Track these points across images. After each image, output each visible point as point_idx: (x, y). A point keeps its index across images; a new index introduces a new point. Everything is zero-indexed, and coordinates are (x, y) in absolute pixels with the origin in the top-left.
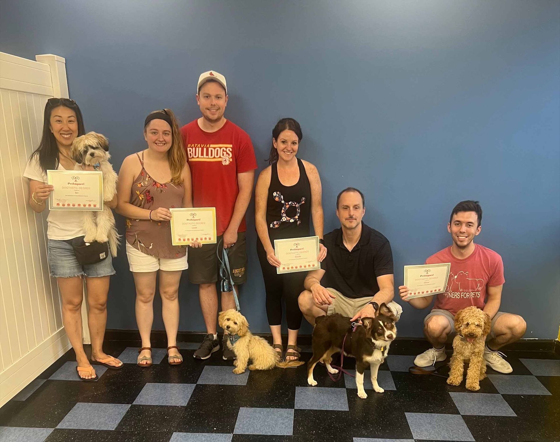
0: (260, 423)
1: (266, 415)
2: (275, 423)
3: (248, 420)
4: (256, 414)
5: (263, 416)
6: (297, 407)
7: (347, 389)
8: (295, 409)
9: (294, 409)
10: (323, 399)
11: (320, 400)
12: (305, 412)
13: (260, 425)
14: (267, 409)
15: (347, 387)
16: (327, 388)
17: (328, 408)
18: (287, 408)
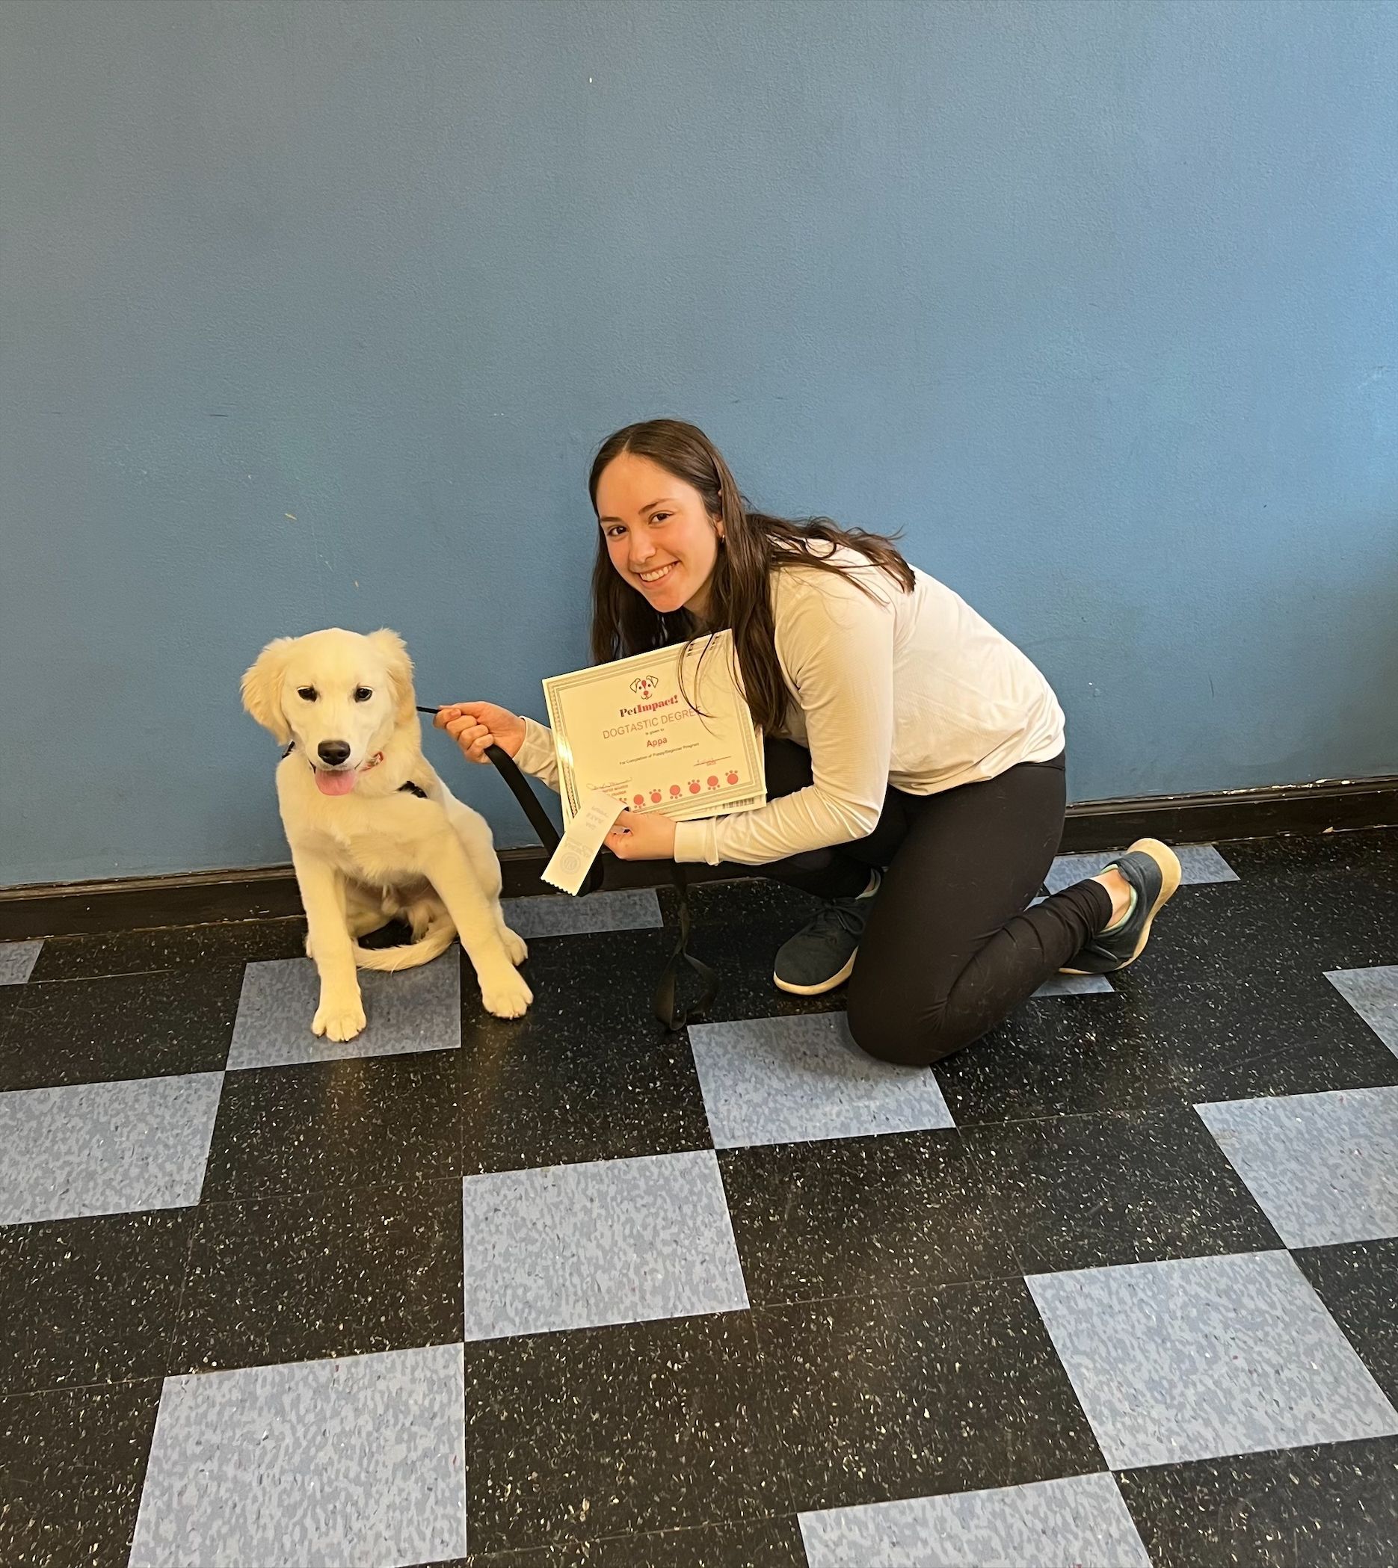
0: (280, 1488)
1: (311, 1418)
2: (363, 1475)
3: (211, 1472)
4: (255, 1414)
5: (293, 1429)
6: (479, 1323)
7: (725, 1150)
8: (467, 1345)
9: (461, 1345)
10: (606, 1243)
11: (592, 1249)
12: (525, 1356)
13: (280, 1504)
14: (315, 1363)
15: (721, 1142)
16: (619, 1162)
17: (639, 1308)
18: (424, 1345)
